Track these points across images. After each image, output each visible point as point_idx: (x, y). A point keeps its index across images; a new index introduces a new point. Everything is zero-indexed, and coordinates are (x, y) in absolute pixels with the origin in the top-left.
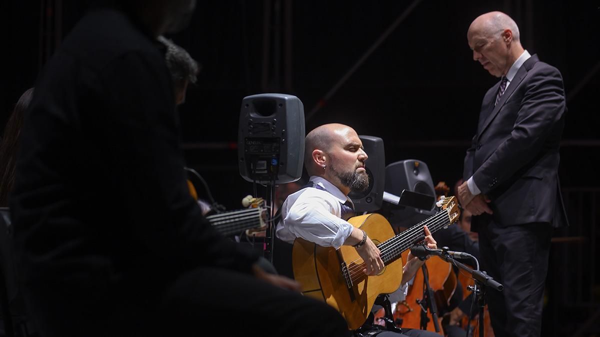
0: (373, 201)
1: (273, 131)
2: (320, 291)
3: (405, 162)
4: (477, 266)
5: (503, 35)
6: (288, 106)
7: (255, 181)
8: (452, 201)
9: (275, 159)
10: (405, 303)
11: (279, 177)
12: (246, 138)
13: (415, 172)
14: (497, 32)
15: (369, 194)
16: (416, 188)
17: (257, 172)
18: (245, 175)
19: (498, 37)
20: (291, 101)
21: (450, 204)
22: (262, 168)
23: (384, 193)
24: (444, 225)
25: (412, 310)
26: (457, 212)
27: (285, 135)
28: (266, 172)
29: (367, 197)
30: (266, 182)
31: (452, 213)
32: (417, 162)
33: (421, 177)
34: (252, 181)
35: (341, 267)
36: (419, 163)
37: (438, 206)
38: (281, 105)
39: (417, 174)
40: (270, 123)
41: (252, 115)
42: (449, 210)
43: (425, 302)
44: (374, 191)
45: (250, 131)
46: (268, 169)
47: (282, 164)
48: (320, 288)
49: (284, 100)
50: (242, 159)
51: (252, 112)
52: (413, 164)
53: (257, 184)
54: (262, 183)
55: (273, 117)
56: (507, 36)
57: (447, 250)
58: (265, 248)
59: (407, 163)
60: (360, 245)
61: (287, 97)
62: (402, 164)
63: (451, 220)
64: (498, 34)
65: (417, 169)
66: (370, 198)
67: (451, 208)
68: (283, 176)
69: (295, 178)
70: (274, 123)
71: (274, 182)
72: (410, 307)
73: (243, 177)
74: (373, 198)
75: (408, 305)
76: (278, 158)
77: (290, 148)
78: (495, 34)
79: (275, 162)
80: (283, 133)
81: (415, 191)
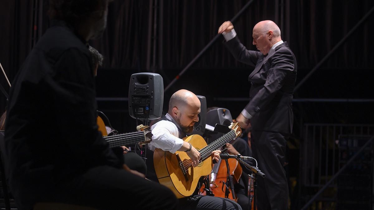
0: (200, 129)
1: (147, 92)
2: (169, 177)
3: (218, 109)
4: (256, 164)
5: (267, 34)
6: (155, 79)
7: (137, 118)
8: (237, 125)
9: (147, 107)
10: (213, 183)
11: (149, 116)
12: (132, 96)
13: (223, 114)
14: (265, 32)
15: (198, 126)
16: (223, 123)
17: (138, 114)
18: (132, 115)
19: (264, 34)
20: (156, 76)
21: (236, 127)
22: (141, 111)
23: (206, 125)
24: (233, 138)
25: (217, 186)
26: (240, 131)
27: (153, 94)
28: (143, 113)
29: (197, 127)
30: (143, 119)
31: (237, 131)
32: (225, 109)
33: (227, 117)
34: (136, 118)
35: (179, 163)
36: (226, 110)
37: (230, 128)
38: (151, 79)
39: (224, 116)
40: (145, 88)
41: (136, 84)
42: (235, 130)
43: (228, 183)
44: (200, 124)
45: (135, 92)
46: (144, 112)
47: (151, 109)
48: (169, 175)
49: (153, 76)
50: (130, 107)
51: (136, 82)
52: (223, 110)
53: (138, 120)
54: (141, 119)
55: (147, 85)
56: (270, 34)
57: (240, 156)
58: (142, 154)
59: (219, 110)
60: (188, 151)
61: (154, 74)
62: (217, 110)
63: (237, 135)
64: (265, 33)
65: (224, 113)
66: (199, 128)
67: (236, 129)
68: (152, 116)
69: (158, 117)
70: (147, 88)
71: (147, 119)
72: (216, 185)
73: (131, 116)
74: (200, 128)
75: (215, 184)
76: (149, 107)
77: (155, 101)
78: (263, 32)
79: (147, 109)
80: (152, 94)
81: (223, 124)
